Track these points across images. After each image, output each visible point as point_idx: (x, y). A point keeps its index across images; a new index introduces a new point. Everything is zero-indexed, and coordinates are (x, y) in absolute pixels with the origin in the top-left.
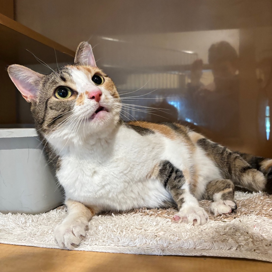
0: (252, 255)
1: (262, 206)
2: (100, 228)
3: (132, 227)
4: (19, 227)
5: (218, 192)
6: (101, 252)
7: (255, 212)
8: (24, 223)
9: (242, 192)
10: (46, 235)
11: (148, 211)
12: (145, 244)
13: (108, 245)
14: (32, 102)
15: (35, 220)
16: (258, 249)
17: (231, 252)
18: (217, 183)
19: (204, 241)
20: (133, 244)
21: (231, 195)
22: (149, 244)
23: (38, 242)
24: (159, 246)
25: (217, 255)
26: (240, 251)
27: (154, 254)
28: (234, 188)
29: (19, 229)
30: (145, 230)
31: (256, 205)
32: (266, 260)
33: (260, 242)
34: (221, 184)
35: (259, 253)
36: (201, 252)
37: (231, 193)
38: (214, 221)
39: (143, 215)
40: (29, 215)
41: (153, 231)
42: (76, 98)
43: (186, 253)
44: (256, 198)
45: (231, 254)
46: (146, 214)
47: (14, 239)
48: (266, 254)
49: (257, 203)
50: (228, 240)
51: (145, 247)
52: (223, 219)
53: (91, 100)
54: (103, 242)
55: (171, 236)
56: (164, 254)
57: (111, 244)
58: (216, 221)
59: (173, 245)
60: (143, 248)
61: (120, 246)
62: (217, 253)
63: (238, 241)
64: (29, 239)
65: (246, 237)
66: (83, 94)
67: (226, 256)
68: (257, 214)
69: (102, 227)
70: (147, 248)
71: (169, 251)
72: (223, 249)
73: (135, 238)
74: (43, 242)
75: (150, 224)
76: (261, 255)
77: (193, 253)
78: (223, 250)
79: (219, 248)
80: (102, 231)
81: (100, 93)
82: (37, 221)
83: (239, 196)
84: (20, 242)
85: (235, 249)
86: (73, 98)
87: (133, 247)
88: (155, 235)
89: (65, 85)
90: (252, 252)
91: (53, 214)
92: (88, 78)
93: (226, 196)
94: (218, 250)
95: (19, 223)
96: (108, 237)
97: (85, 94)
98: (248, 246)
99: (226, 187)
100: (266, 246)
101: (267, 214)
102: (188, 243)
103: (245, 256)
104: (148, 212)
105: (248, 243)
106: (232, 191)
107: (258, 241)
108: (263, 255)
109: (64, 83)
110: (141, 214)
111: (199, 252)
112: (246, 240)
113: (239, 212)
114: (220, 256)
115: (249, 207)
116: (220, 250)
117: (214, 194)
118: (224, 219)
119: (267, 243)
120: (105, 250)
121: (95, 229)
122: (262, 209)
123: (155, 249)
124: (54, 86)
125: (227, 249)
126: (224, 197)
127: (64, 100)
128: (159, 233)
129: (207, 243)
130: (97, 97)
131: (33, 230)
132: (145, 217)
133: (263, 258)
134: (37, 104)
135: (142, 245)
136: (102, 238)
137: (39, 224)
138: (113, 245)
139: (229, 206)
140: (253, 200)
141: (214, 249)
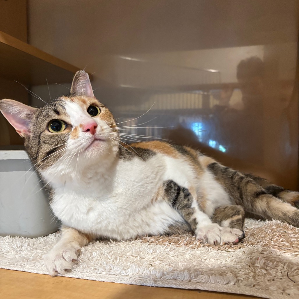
0: (250, 291)
1: (272, 236)
2: (95, 254)
3: (128, 254)
4: (14, 251)
5: (227, 220)
6: (91, 280)
7: (262, 242)
8: (19, 247)
9: (254, 220)
10: (40, 260)
11: (148, 238)
12: (138, 273)
13: (100, 273)
14: (26, 137)
15: (31, 244)
16: (258, 284)
17: (228, 286)
18: (226, 209)
19: (200, 273)
20: (125, 273)
21: (240, 222)
22: (142, 273)
23: (30, 267)
24: (152, 276)
25: (212, 289)
26: (239, 286)
27: (146, 285)
28: (244, 215)
29: (13, 253)
30: (142, 258)
31: (266, 235)
32: (266, 297)
33: (262, 276)
34: (230, 210)
35: (259, 289)
36: (196, 285)
37: (240, 221)
38: (216, 251)
39: (143, 242)
40: (27, 239)
41: (149, 260)
42: (70, 132)
43: (179, 285)
44: (268, 227)
45: (227, 289)
46: (146, 241)
47: (6, 263)
48: (266, 290)
49: (267, 232)
50: (227, 274)
51: (137, 277)
52: (227, 248)
53: (86, 132)
54: (95, 270)
55: (166, 266)
56: (156, 285)
57: (103, 272)
58: (219, 251)
59: (167, 276)
60: (135, 278)
61: (112, 274)
62: (212, 287)
63: (238, 275)
64: (21, 264)
65: (247, 271)
66: (78, 128)
67: (222, 291)
68: (264, 245)
69: (96, 254)
70: (139, 277)
71: (162, 282)
72: (220, 283)
73: (129, 266)
74: (35, 267)
75: (148, 251)
76: (261, 291)
77: (187, 286)
78: (220, 285)
79: (216, 281)
80: (96, 258)
81: (96, 126)
82: (34, 245)
83: (251, 223)
84: (12, 267)
85: (233, 283)
86: (67, 131)
87: (125, 276)
88: (151, 264)
89: (58, 119)
90: (251, 287)
91: (51, 238)
92: (83, 109)
93: (234, 224)
94: (215, 285)
95: (14, 247)
96: (101, 264)
97: (79, 126)
98: (248, 281)
99: (235, 213)
100: (268, 281)
101: (276, 245)
102: (183, 275)
103: (243, 292)
104: (148, 240)
105: (248, 277)
106: (241, 218)
107: (260, 276)
108: (263, 291)
109: (58, 116)
110: (141, 241)
111: (194, 285)
112: (247, 274)
113: (245, 242)
114: (215, 290)
115: (258, 237)
116: (216, 285)
117: (222, 221)
118: (229, 248)
119: (271, 278)
120: (96, 279)
121: (89, 255)
122: (272, 239)
123: (147, 279)
124: (47, 119)
125: (224, 283)
126: (232, 225)
127: (57, 134)
128: (155, 262)
129: (203, 276)
130: (92, 129)
131: (27, 254)
132: (144, 244)
133: (262, 294)
134: (31, 138)
135: (135, 274)
136: (95, 265)
137: (35, 248)
138: (104, 273)
139: (236, 234)
140: (264, 229)
141: (210, 283)
